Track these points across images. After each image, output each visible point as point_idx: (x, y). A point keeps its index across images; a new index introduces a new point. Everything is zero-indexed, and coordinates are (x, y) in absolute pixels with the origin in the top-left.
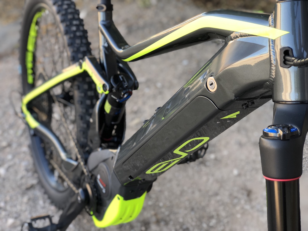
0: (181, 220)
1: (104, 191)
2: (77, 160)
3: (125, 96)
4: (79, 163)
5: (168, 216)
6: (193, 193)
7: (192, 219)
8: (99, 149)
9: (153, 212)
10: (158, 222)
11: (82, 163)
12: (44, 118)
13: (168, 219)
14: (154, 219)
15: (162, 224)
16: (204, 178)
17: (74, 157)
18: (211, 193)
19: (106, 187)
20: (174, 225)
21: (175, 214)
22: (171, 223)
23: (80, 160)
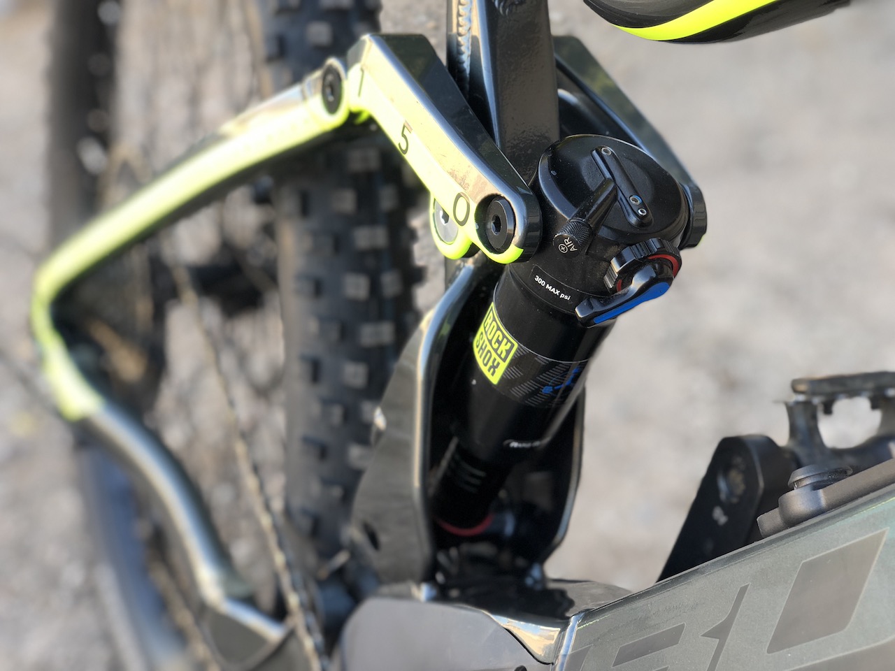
2: (279, 612)
3: (637, 283)
4: (291, 634)
8: (423, 592)
11: (309, 643)
12: (128, 365)
17: (267, 599)
23: (298, 619)
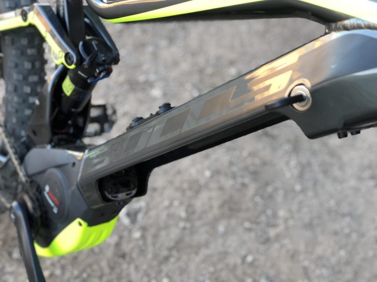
1: (55, 210)
8: (49, 147)
11: (16, 162)
19: (60, 206)
23: (12, 156)
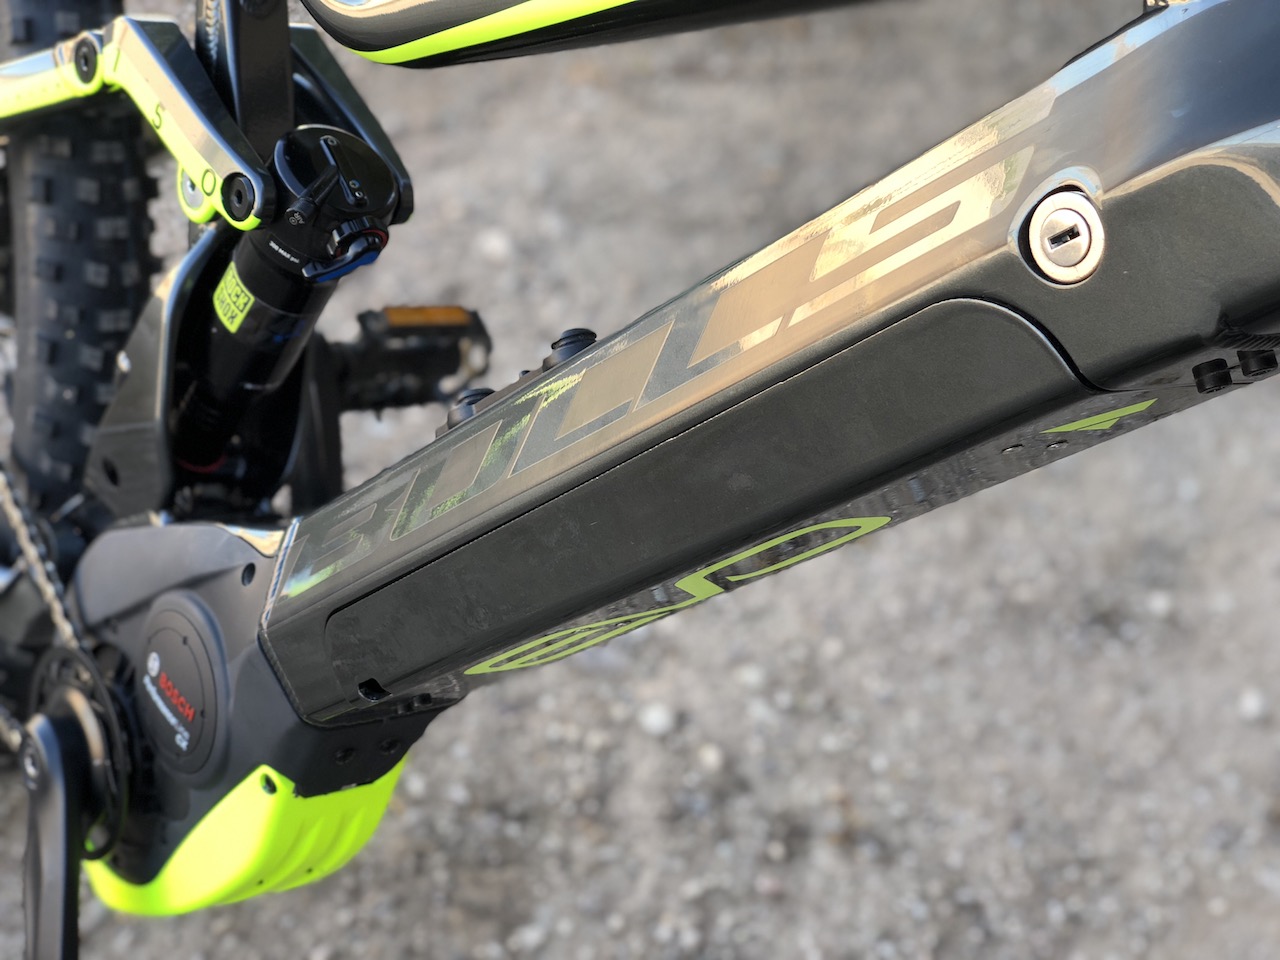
0: (954, 858)
1: (182, 741)
3: (351, 252)
4: (21, 576)
5: (902, 822)
6: (1036, 747)
7: (1006, 867)
8: (158, 520)
9: (832, 789)
10: (848, 839)
11: (49, 590)
13: (895, 837)
14: (832, 821)
15: (866, 852)
16: (1102, 696)
18: (1116, 771)
20: (921, 874)
21: (935, 823)
22: (908, 861)
